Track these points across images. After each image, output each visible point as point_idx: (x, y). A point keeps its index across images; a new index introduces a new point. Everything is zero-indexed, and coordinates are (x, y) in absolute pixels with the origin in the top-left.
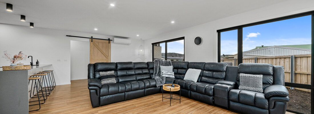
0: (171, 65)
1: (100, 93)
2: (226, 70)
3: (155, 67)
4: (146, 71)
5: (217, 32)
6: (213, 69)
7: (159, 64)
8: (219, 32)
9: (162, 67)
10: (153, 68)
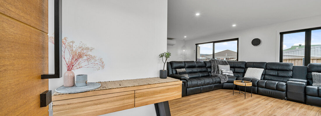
0: (227, 65)
1: (187, 85)
2: (293, 69)
3: (212, 65)
4: (204, 69)
5: (280, 34)
6: (278, 68)
7: (217, 63)
8: (282, 34)
9: (220, 66)
10: (210, 67)
